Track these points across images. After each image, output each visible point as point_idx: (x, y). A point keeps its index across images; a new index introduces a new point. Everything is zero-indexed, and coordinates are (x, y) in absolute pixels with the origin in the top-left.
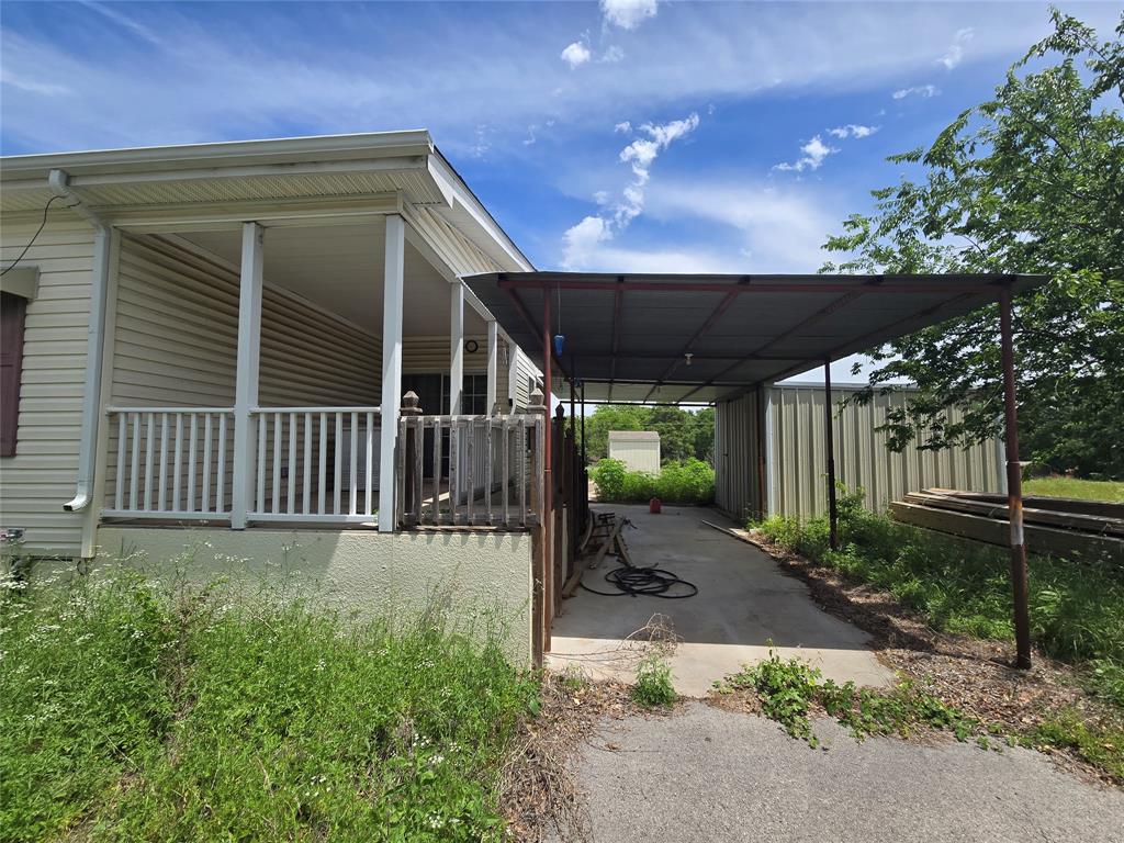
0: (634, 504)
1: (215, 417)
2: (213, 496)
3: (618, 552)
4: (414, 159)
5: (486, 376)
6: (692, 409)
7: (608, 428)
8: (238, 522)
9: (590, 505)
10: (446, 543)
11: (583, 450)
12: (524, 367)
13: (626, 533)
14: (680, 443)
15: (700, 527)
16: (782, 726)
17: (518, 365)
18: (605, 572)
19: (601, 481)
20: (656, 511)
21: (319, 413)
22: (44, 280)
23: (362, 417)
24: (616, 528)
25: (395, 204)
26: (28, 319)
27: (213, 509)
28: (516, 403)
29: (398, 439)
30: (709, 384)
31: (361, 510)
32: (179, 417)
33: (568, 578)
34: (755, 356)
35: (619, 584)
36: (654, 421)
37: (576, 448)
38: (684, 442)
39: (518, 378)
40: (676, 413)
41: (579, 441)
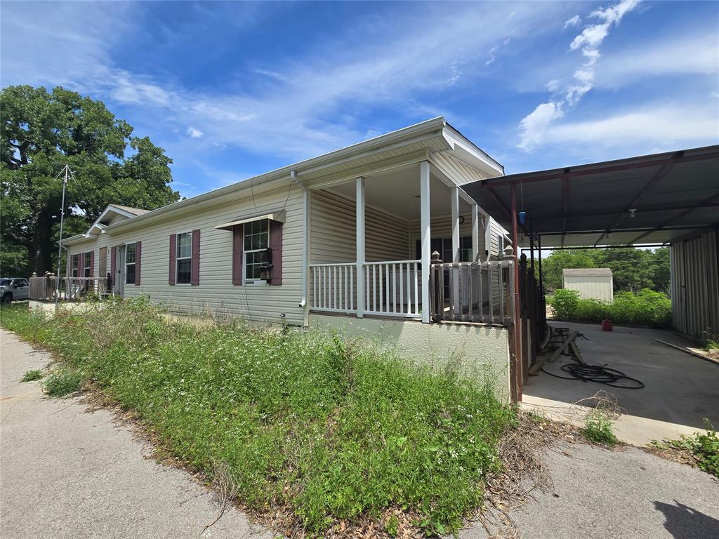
0: (587, 323)
1: (349, 267)
2: (349, 303)
3: (572, 353)
4: (435, 132)
5: (471, 237)
6: (650, 249)
7: (563, 267)
8: (360, 315)
9: (547, 322)
10: (457, 331)
11: (541, 284)
12: (496, 229)
13: (579, 342)
14: (636, 278)
15: (653, 344)
16: (714, 477)
17: (492, 229)
18: (562, 365)
19: (557, 305)
20: (608, 329)
21: (392, 264)
22: (288, 214)
23: (412, 265)
24: (570, 338)
25: (425, 155)
26: (284, 230)
27: (349, 308)
28: (491, 253)
29: (430, 276)
30: (660, 228)
31: (413, 312)
32: (340, 268)
33: (532, 365)
34: (705, 203)
35: (572, 372)
36: (609, 260)
37: (536, 280)
38: (641, 277)
39: (491, 236)
40: (631, 252)
41: (537, 277)
